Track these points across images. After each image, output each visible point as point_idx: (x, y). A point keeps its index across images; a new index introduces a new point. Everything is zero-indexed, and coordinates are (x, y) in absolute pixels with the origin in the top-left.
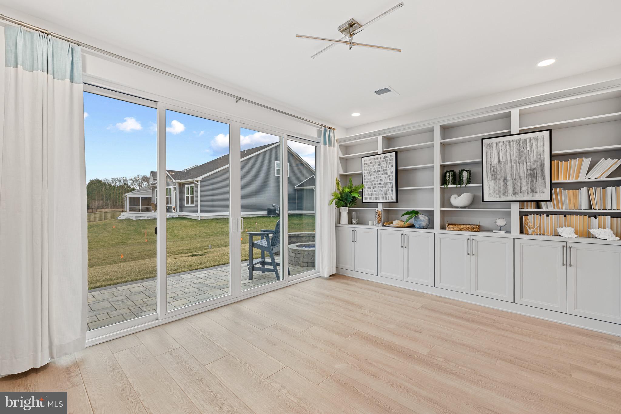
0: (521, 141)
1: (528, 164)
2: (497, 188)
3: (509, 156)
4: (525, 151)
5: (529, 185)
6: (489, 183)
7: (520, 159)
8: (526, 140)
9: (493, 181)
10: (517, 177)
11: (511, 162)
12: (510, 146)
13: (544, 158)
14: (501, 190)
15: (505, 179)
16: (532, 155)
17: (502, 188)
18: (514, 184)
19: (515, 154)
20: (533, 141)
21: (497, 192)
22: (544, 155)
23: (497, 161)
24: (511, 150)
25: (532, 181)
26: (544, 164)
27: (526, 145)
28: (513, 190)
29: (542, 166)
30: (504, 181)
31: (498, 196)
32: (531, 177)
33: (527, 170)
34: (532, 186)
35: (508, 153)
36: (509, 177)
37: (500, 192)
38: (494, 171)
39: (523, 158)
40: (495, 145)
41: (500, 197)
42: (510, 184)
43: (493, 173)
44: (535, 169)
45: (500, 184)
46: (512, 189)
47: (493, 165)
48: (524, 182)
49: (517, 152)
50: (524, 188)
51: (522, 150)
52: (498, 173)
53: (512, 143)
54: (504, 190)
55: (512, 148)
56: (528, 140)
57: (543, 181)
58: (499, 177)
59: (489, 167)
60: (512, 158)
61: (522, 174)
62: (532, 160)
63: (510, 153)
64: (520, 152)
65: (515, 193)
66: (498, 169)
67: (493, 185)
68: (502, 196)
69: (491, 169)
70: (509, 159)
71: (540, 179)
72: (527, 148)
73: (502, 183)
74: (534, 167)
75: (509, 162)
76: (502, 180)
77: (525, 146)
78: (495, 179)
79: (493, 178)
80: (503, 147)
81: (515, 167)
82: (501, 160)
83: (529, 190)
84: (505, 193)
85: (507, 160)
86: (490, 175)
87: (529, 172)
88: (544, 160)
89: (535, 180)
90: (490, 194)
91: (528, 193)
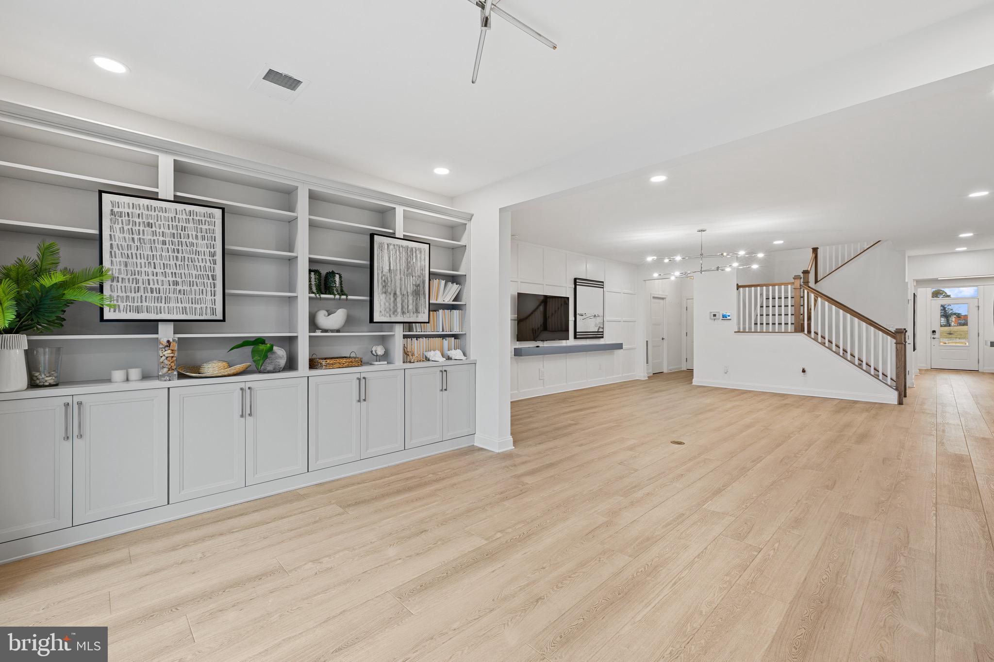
0: (409, 249)
1: (414, 278)
2: (387, 304)
3: (398, 265)
4: (412, 263)
5: (414, 303)
6: (379, 297)
7: (408, 271)
8: (412, 249)
9: (384, 295)
10: (405, 293)
11: (400, 272)
12: (400, 252)
13: (425, 274)
14: (392, 308)
15: (395, 294)
16: (417, 269)
17: (392, 305)
18: (403, 301)
19: (404, 265)
20: (418, 252)
21: (388, 310)
22: (425, 271)
23: (388, 268)
24: (400, 257)
25: (417, 299)
26: (425, 280)
27: (413, 255)
28: (402, 309)
29: (424, 282)
30: (394, 296)
31: (388, 315)
32: (416, 295)
33: (413, 285)
34: (416, 304)
35: (398, 261)
36: (398, 293)
37: (390, 310)
38: (385, 281)
39: (410, 270)
40: (386, 246)
41: (390, 316)
42: (399, 300)
43: (384, 284)
44: (419, 285)
45: (390, 299)
46: (401, 307)
47: (384, 273)
48: (410, 298)
49: (405, 262)
50: (410, 307)
51: (409, 260)
52: (389, 284)
53: (401, 248)
54: (394, 308)
55: (401, 256)
56: (414, 250)
57: (424, 300)
58: (389, 290)
59: (380, 275)
60: (401, 268)
61: (409, 291)
62: (417, 275)
63: (400, 261)
64: (408, 263)
65: (403, 313)
66: (389, 280)
67: (384, 300)
68: (392, 316)
69: (382, 278)
70: (398, 268)
71: (422, 298)
72: (413, 259)
73: (392, 299)
74: (418, 282)
75: (398, 272)
76: (392, 295)
77: (412, 257)
78: (385, 293)
79: (384, 290)
80: (394, 251)
81: (403, 279)
82: (392, 268)
83: (414, 310)
84: (395, 311)
85: (397, 270)
86: (381, 287)
87: (415, 288)
88: (425, 277)
89: (418, 298)
90: (380, 311)
91: (413, 313)
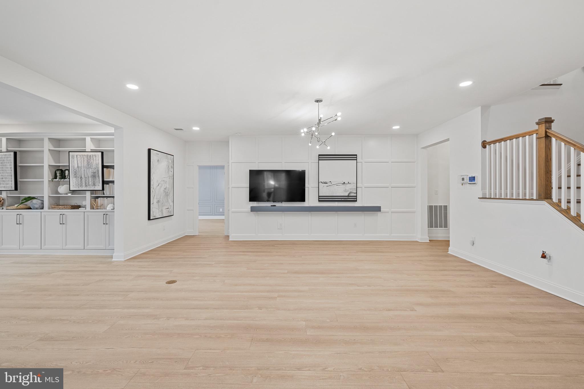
0: (89, 156)
1: (92, 169)
2: (77, 182)
3: (83, 164)
4: (90, 162)
5: (93, 181)
6: (73, 179)
7: (88, 166)
8: (90, 156)
9: (75, 178)
10: (87, 176)
11: (84, 167)
12: (83, 158)
13: (99, 167)
14: (79, 184)
15: (81, 177)
16: (94, 165)
17: (80, 182)
18: (86, 181)
19: (86, 163)
20: (94, 157)
21: (77, 185)
22: (99, 165)
23: (77, 166)
24: (84, 160)
25: (94, 179)
26: (99, 170)
27: (91, 158)
28: (85, 184)
29: (98, 171)
30: (80, 178)
31: (77, 187)
32: (93, 177)
33: (92, 172)
34: (94, 182)
35: (82, 162)
36: (83, 176)
37: (79, 185)
38: (75, 172)
39: (90, 166)
40: (76, 156)
41: (79, 187)
42: (83, 180)
43: (75, 173)
44: (95, 172)
45: (78, 180)
46: (84, 184)
47: (75, 168)
48: (90, 179)
49: (87, 162)
50: (90, 183)
51: (89, 161)
52: (78, 173)
53: (84, 156)
54: (80, 184)
55: (84, 159)
56: (92, 156)
57: (99, 179)
58: (78, 176)
59: (73, 170)
60: (84, 165)
61: (89, 175)
62: (94, 168)
63: (83, 162)
64: (88, 162)
65: (86, 186)
66: (78, 171)
67: (75, 180)
68: (80, 187)
69: (74, 171)
70: (83, 165)
71: (97, 178)
72: (91, 160)
73: (80, 180)
74: (94, 171)
75: (83, 167)
76: (79, 178)
77: (90, 159)
78: (76, 177)
79: (75, 176)
80: (80, 158)
81: (86, 170)
82: (79, 166)
83: (93, 184)
84: (81, 186)
85: (82, 166)
86: (73, 174)
87: (93, 174)
88: (99, 168)
89: (95, 179)
90: (74, 186)
91: (92, 186)
